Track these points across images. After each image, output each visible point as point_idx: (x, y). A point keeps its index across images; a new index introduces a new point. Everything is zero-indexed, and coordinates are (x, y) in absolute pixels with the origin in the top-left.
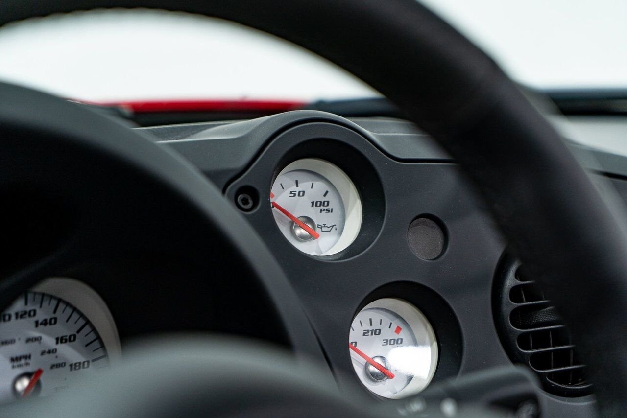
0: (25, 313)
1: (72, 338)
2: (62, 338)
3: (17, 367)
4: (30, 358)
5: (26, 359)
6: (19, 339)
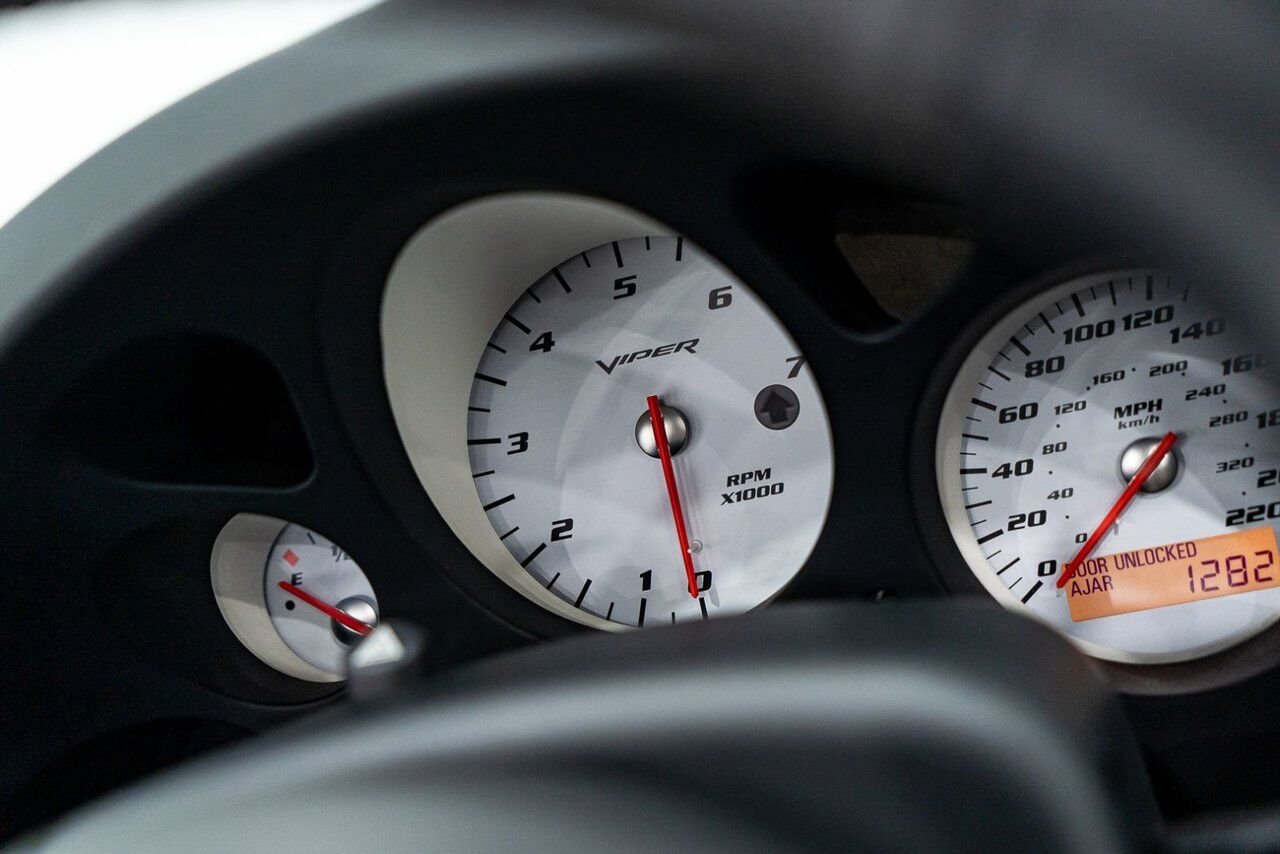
0: (1148, 315)
2: (1238, 361)
3: (1130, 425)
4: (1159, 406)
5: (1150, 410)
6: (1134, 370)
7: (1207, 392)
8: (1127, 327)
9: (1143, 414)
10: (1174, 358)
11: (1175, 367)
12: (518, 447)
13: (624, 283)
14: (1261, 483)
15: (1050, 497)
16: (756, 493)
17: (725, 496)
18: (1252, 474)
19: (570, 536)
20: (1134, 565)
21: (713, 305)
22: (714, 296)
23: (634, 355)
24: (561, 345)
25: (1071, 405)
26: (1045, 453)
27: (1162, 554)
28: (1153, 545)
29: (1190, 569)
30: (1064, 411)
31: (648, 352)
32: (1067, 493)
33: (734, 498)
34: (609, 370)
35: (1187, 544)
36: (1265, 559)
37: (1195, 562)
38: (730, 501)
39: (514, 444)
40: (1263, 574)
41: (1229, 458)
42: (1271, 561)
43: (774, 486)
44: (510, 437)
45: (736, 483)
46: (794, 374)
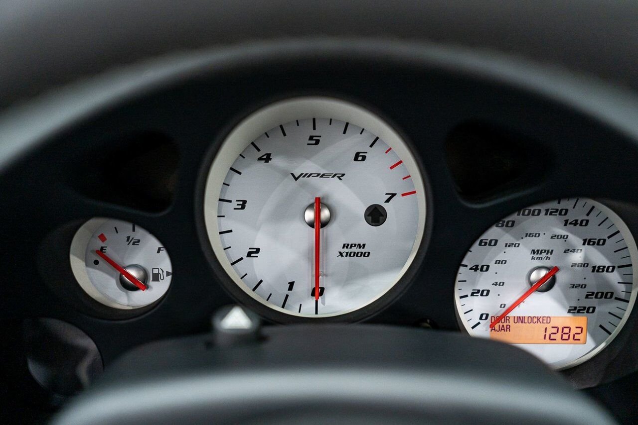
0: (557, 211)
1: (601, 242)
2: (590, 240)
3: (537, 259)
4: (551, 253)
5: (547, 254)
6: (544, 234)
7: (574, 251)
8: (546, 214)
9: (544, 255)
10: (563, 232)
11: (562, 237)
12: (240, 207)
13: (314, 138)
14: (587, 297)
15: (493, 284)
16: (356, 254)
17: (340, 253)
18: (584, 292)
19: (257, 257)
20: (522, 322)
21: (356, 159)
22: (357, 155)
23: (311, 174)
24: (275, 161)
25: (513, 244)
26: (496, 263)
27: (535, 320)
28: (532, 315)
29: (546, 329)
30: (509, 246)
31: (318, 175)
32: (501, 284)
33: (344, 254)
34: (296, 179)
35: (547, 317)
36: (579, 330)
37: (549, 326)
38: (342, 256)
39: (238, 205)
40: (577, 337)
41: (576, 283)
42: (582, 332)
43: (365, 253)
44: (237, 201)
45: (347, 248)
46: (388, 201)
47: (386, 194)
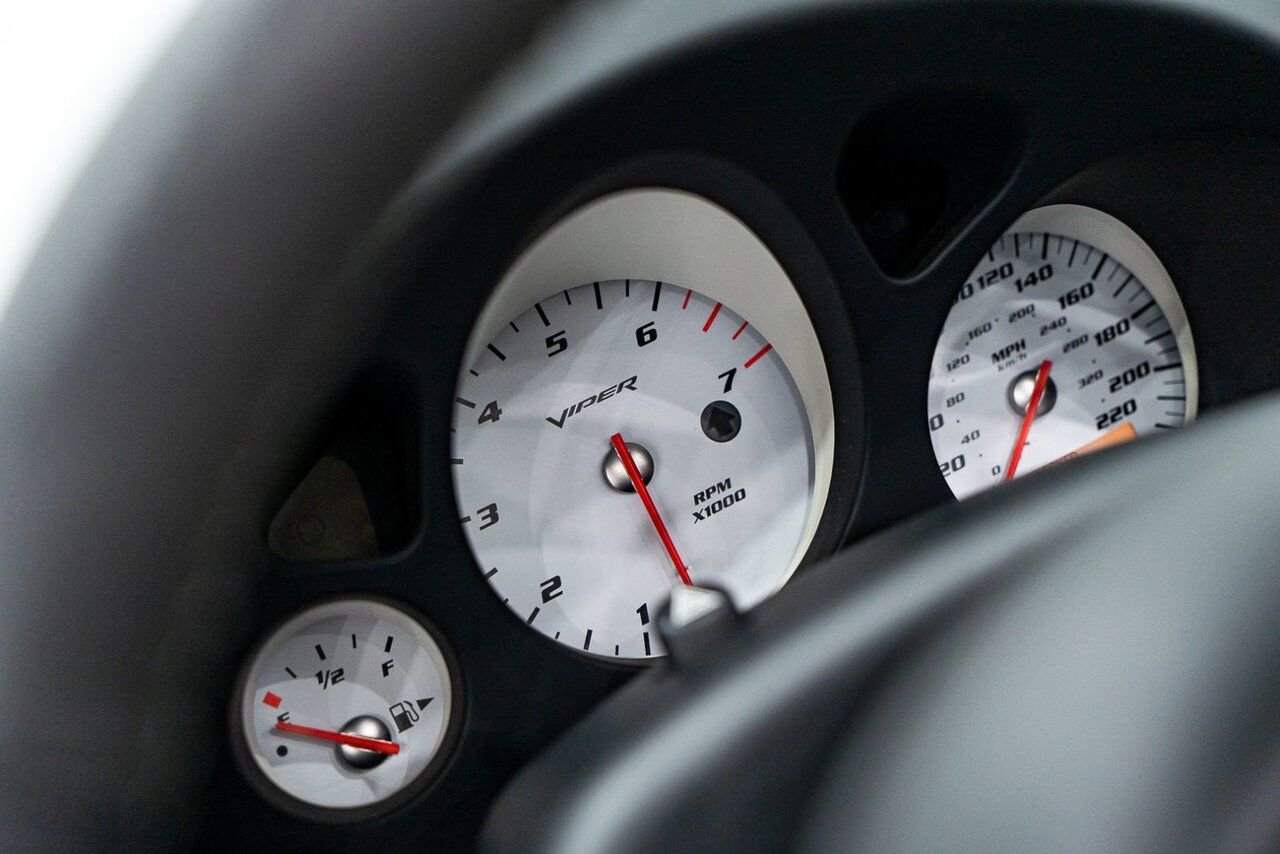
0: (995, 273)
1: (1087, 291)
2: (1069, 296)
3: (1006, 367)
4: (1023, 345)
5: (1018, 350)
6: (996, 321)
7: (1054, 326)
8: (982, 286)
9: (1014, 354)
10: (1022, 303)
11: (1026, 311)
12: (489, 520)
13: (555, 340)
14: (1113, 389)
15: (963, 442)
16: (723, 504)
17: (696, 514)
18: (1103, 384)
19: (561, 593)
21: (641, 343)
22: (640, 333)
23: (580, 404)
24: (508, 411)
25: (958, 361)
26: (949, 406)
30: (954, 367)
31: (593, 399)
32: (975, 435)
33: (704, 514)
34: (560, 424)
38: (702, 518)
39: (484, 518)
41: (1084, 375)
43: (736, 494)
44: (479, 512)
45: (703, 500)
46: (728, 388)
47: (720, 377)
